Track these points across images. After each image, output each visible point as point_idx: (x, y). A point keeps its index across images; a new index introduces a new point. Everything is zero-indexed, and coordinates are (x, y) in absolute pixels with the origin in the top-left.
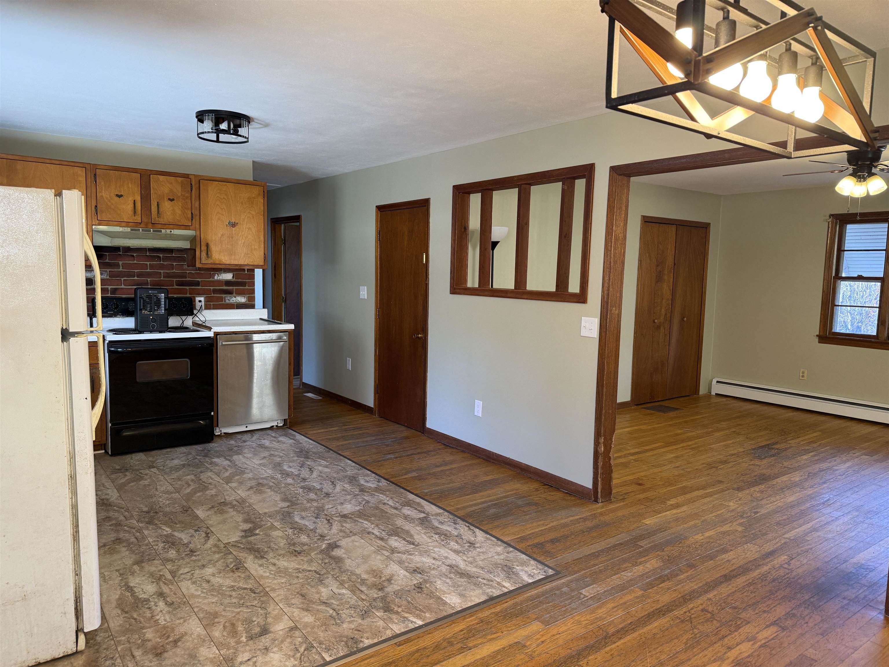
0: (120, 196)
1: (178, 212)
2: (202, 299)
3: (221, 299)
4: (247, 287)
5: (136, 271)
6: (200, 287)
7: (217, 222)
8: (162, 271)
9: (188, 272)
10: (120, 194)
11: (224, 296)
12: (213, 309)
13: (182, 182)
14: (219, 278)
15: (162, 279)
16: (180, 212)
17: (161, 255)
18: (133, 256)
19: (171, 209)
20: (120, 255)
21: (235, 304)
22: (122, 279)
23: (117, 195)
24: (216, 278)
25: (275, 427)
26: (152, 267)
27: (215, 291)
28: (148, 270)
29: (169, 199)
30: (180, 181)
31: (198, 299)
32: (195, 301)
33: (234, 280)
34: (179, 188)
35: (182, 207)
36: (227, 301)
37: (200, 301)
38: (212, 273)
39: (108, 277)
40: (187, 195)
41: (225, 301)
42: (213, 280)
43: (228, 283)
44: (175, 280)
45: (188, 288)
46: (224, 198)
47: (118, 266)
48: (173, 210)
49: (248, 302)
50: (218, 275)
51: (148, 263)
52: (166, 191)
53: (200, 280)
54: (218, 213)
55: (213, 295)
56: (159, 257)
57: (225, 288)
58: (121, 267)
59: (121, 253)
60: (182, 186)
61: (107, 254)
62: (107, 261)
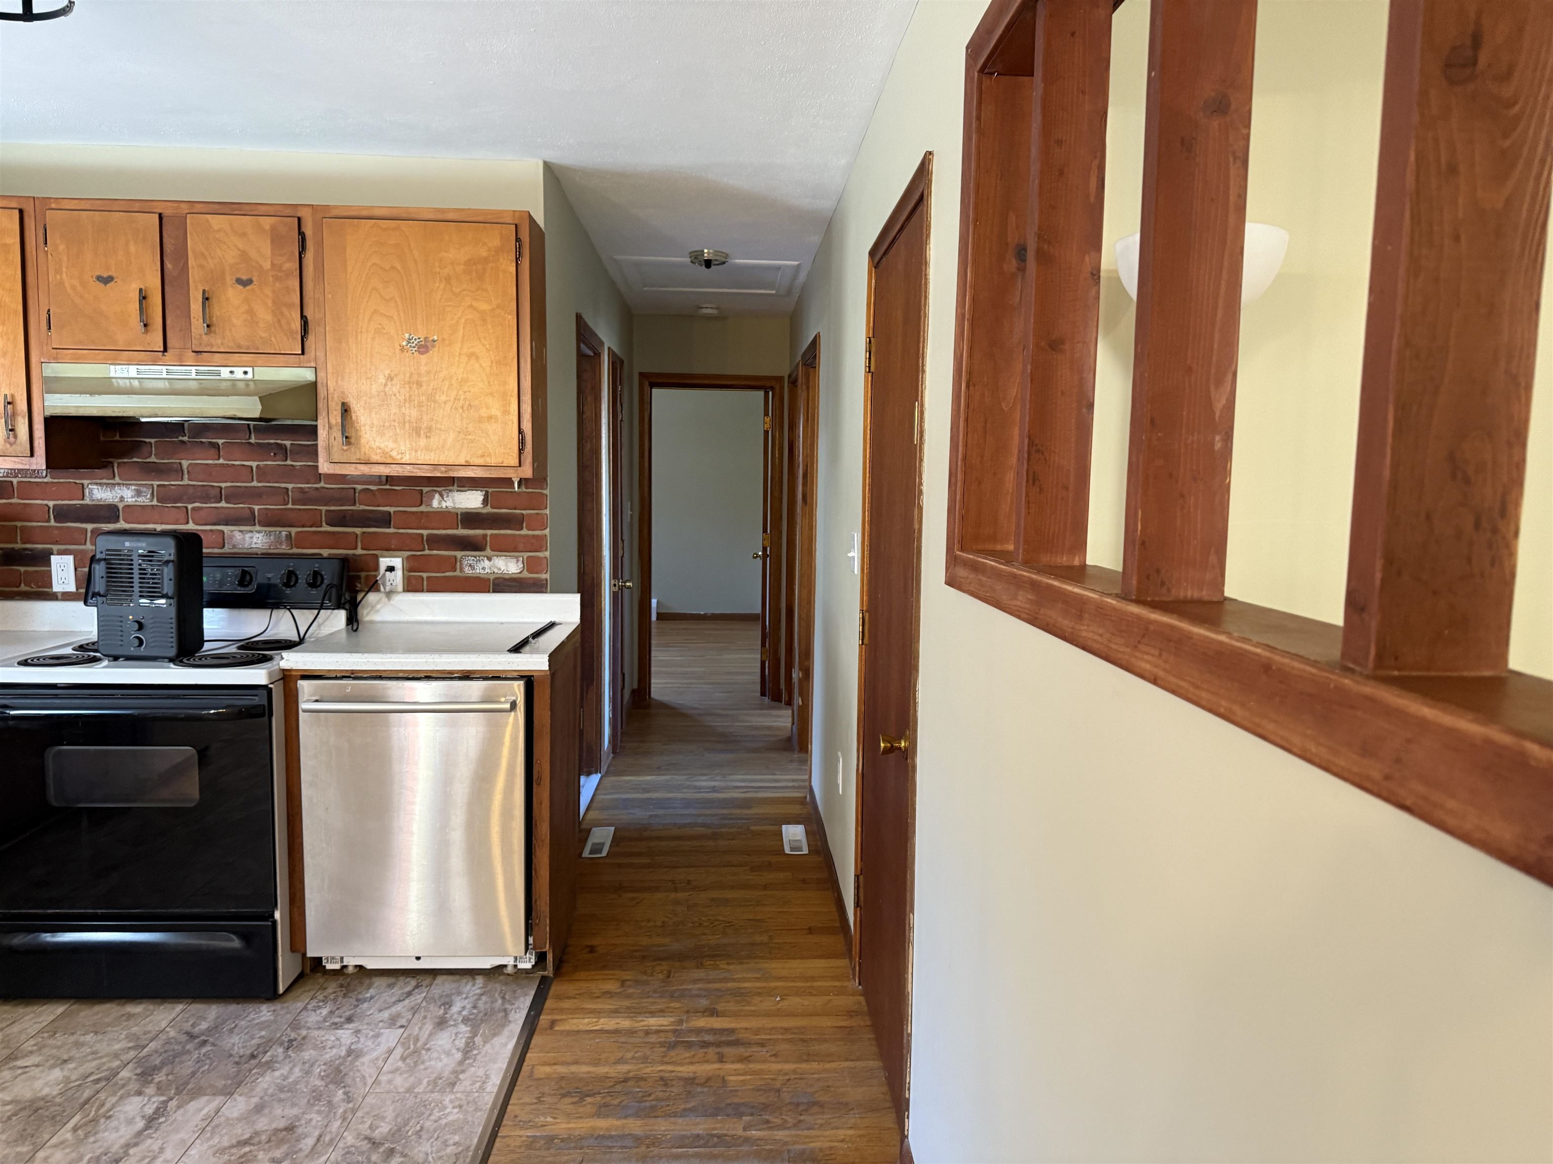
0: (106, 280)
1: (264, 315)
2: (397, 562)
3: (453, 564)
4: (525, 532)
5: (223, 485)
6: (391, 530)
7: (373, 339)
8: (290, 486)
9: (359, 487)
10: (105, 275)
11: (459, 554)
12: (429, 591)
13: (273, 229)
14: (444, 505)
15: (290, 506)
16: (269, 318)
17: (288, 443)
18: (216, 446)
19: (245, 308)
20: (183, 442)
21: (492, 577)
22: (190, 506)
23: (99, 278)
24: (435, 503)
25: (510, 970)
26: (263, 474)
27: (435, 542)
28: (255, 484)
29: (239, 281)
30: (267, 227)
31: (384, 562)
32: (377, 568)
33: (489, 509)
34: (267, 249)
35: (274, 302)
36: (468, 571)
37: (391, 569)
38: (425, 489)
39: (155, 503)
40: (288, 265)
41: (462, 570)
42: (428, 509)
43: (470, 519)
44: (324, 508)
45: (358, 531)
46: (393, 268)
47: (178, 472)
48: (251, 312)
49: (526, 574)
50: (442, 496)
51: (254, 464)
52: (230, 257)
53: (391, 510)
54: (375, 311)
55: (427, 552)
56: (283, 448)
57: (462, 532)
58: (186, 476)
59: (185, 439)
60: (272, 241)
61: (153, 441)
62: (153, 459)
